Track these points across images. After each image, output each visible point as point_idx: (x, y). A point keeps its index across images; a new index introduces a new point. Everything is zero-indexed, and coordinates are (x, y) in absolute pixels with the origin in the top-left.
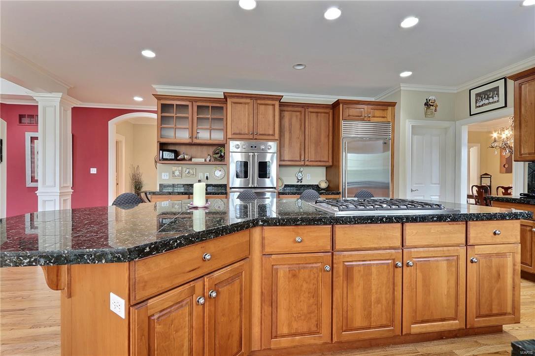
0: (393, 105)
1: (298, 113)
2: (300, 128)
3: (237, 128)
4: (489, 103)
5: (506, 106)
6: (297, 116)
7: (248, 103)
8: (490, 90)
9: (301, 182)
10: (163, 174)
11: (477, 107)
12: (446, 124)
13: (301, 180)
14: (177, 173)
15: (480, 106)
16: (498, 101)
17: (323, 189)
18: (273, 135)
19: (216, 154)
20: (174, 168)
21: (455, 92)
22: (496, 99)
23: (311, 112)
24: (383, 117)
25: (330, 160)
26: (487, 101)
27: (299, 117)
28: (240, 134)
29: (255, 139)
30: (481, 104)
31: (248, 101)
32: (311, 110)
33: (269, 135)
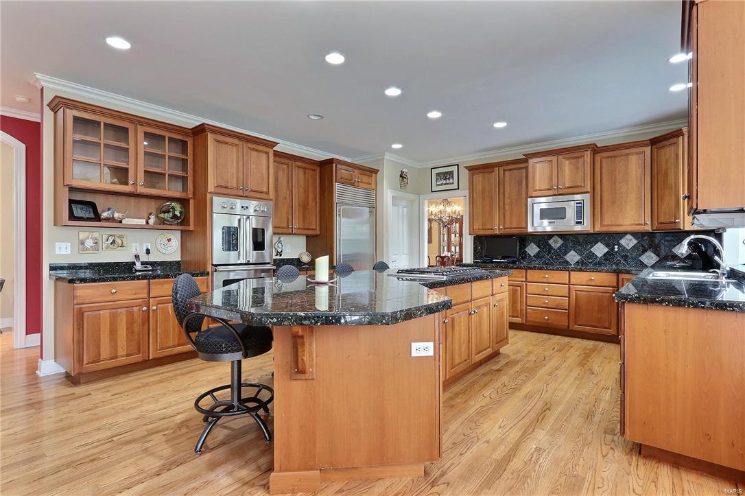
0: (376, 171)
1: (285, 167)
2: (288, 187)
3: (222, 178)
4: (446, 184)
5: (458, 189)
6: (283, 170)
7: (236, 145)
8: (447, 173)
9: (281, 255)
10: (57, 245)
11: (437, 185)
12: (412, 197)
13: (279, 254)
14: (89, 243)
15: (439, 185)
16: (453, 183)
17: (305, 264)
18: (267, 193)
19: (165, 212)
20: (82, 235)
21: (419, 167)
22: (451, 181)
23: (298, 167)
24: (369, 184)
25: (318, 229)
26: (444, 182)
27: (286, 171)
28: (226, 187)
29: (246, 197)
30: (440, 183)
31: (236, 141)
32: (298, 164)
33: (262, 192)
